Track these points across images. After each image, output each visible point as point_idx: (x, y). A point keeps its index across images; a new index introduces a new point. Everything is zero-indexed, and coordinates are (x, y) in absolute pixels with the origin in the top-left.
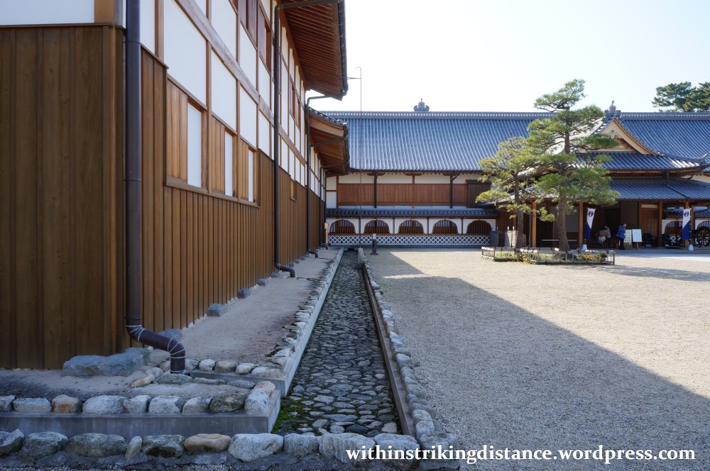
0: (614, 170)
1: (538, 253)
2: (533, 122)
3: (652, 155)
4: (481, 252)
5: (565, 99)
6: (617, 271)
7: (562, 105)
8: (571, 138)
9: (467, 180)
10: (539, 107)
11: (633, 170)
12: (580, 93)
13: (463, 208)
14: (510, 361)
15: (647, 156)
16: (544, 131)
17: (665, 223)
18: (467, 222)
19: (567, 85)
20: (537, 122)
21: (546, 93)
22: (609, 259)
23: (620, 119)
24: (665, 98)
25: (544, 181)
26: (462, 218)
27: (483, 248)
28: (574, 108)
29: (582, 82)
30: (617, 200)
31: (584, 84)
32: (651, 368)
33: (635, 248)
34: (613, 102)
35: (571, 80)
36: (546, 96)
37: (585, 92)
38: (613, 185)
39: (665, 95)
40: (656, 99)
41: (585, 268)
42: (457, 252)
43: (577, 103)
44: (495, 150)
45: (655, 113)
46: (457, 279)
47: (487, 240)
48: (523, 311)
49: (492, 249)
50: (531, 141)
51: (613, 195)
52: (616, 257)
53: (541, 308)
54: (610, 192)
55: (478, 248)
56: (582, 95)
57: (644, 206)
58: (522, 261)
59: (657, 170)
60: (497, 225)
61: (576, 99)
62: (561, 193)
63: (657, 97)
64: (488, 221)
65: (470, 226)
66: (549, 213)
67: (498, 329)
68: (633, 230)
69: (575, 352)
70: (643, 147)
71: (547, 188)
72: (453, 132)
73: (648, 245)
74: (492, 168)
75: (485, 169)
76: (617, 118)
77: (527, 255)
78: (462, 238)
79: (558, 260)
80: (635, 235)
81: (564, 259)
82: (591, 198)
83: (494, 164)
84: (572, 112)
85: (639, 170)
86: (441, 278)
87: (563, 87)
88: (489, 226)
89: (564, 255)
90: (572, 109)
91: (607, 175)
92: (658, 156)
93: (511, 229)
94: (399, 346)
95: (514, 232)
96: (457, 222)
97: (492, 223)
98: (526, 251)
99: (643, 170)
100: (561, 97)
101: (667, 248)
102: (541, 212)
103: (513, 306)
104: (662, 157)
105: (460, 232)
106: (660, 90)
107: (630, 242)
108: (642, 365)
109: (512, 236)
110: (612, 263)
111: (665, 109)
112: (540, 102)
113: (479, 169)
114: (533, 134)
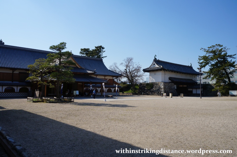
0: (74, 72)
1: (50, 99)
2: (49, 54)
3: (82, 69)
4: (27, 99)
5: (60, 48)
6: (76, 104)
7: (59, 50)
8: (61, 61)
9: (19, 72)
10: (51, 49)
11: (77, 72)
12: (64, 47)
13: (17, 82)
14: (61, 141)
15: (80, 68)
16: (53, 58)
17: (85, 88)
18: (19, 88)
19: (60, 43)
20: (50, 54)
21: (54, 45)
22: (73, 100)
23: (73, 57)
24: (83, 52)
25: (52, 74)
26: (17, 86)
27: (28, 97)
28: (63, 51)
29: (65, 43)
30: (75, 82)
31: (66, 44)
32: (105, 136)
33: (77, 97)
34: (71, 51)
35: (62, 42)
36: (54, 46)
37: (66, 47)
38: (74, 77)
39: (83, 51)
40: (80, 52)
41: (66, 104)
42: (15, 99)
43: (64, 50)
44: (34, 62)
45: (80, 56)
46: (21, 110)
47: (27, 94)
48: (55, 121)
49: (32, 98)
50: (48, 60)
51: (74, 80)
52: (74, 100)
53: (60, 119)
54: (73, 79)
55: (26, 97)
56: (65, 47)
57: (79, 84)
58: (43, 102)
59: (83, 73)
60: (31, 89)
61: (63, 48)
62: (58, 78)
63: (81, 51)
64: (28, 87)
65: (20, 89)
66: (52, 85)
67: (49, 129)
68: (76, 91)
69: (81, 134)
70: (79, 66)
71: (54, 77)
72: (14, 54)
73: (80, 96)
74: (33, 68)
75: (30, 69)
76: (72, 56)
77: (45, 100)
78: (17, 94)
79: (56, 101)
80: (77, 92)
81: (58, 101)
82: (67, 81)
83: (34, 67)
84: (62, 52)
85: (78, 72)
86: (15, 110)
87: (59, 44)
88: (28, 89)
89: (58, 99)
90: (62, 51)
91: (72, 74)
92: (83, 69)
93: (37, 90)
94: (14, 142)
95: (38, 92)
96: (15, 88)
97: (29, 88)
98: (45, 98)
99: (79, 73)
100: (59, 47)
101: (85, 96)
102: (49, 85)
103: (50, 119)
104: (84, 69)
105: (16, 91)
106: (82, 50)
107: (75, 95)
108: (102, 135)
109: (37, 93)
110: (73, 102)
111: (83, 55)
112: (51, 48)
113: (28, 68)
114: (49, 58)
